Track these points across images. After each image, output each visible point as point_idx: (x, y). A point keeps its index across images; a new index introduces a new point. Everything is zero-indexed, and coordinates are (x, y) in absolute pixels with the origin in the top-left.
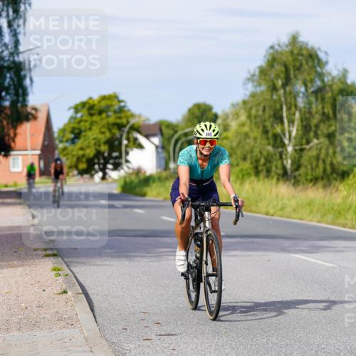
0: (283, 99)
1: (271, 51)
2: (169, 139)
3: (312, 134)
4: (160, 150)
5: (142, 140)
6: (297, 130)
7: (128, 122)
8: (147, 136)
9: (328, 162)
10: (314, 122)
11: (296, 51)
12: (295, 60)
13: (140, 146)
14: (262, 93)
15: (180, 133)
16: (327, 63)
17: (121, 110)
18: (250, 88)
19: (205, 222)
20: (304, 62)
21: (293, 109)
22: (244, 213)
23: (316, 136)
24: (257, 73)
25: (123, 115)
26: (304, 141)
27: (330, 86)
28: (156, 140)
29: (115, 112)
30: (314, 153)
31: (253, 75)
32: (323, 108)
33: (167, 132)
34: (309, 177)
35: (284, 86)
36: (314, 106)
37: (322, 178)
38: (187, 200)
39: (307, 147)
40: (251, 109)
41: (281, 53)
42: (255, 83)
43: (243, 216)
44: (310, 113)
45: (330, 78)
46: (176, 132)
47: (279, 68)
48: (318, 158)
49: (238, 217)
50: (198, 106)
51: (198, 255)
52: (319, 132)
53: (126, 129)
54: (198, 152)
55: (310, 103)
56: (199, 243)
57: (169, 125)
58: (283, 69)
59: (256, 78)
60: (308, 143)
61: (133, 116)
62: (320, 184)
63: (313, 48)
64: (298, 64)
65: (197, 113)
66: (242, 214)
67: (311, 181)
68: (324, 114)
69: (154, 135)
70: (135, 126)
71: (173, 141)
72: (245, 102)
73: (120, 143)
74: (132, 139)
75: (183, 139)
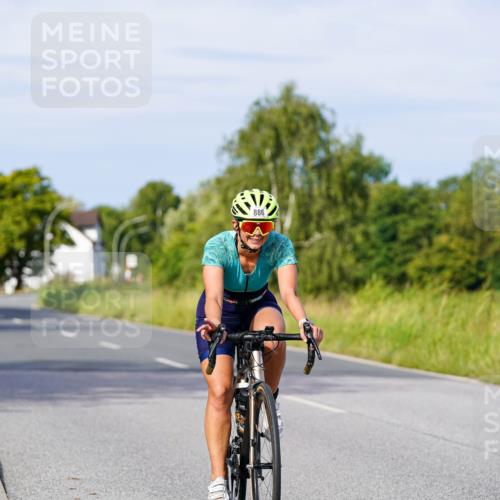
0: (272, 177)
1: (256, 109)
2: (112, 232)
3: (313, 226)
4: (99, 247)
5: (73, 233)
6: (293, 220)
7: (53, 208)
8: (81, 228)
9: (335, 265)
10: (316, 208)
11: (290, 109)
12: (290, 121)
13: (70, 243)
14: (243, 167)
15: (127, 223)
16: (333, 125)
17: (44, 191)
18: (227, 160)
19: (252, 369)
20: (302, 124)
21: (287, 189)
22: (322, 353)
23: (319, 229)
24: (236, 139)
25: (46, 198)
26: (302, 236)
27: (339, 158)
28: (94, 234)
29: (36, 194)
30: (315, 252)
31: (231, 143)
32: (328, 188)
33: (109, 222)
34: (309, 286)
35: (274, 157)
36: (315, 186)
37: (327, 288)
38: (218, 330)
39: (306, 244)
40: (227, 189)
41: (271, 111)
42: (233, 154)
43: (320, 358)
44: (310, 196)
45: (338, 147)
46: (121, 222)
47: (267, 132)
48: (320, 259)
49: (311, 359)
50: (152, 186)
51: (242, 429)
52: (323, 223)
53: (51, 218)
54: (240, 243)
55: (310, 183)
56: (243, 407)
57: (112, 213)
58: (272, 133)
59: (234, 147)
60: (307, 237)
61: (60, 199)
62: (323, 296)
63: (314, 105)
64: (293, 126)
65: (152, 195)
66: (319, 354)
67: (311, 291)
68: (329, 197)
69: (90, 226)
70: (64, 214)
71: (117, 235)
72: (219, 181)
73: (42, 238)
74: (59, 232)
75: (132, 233)
